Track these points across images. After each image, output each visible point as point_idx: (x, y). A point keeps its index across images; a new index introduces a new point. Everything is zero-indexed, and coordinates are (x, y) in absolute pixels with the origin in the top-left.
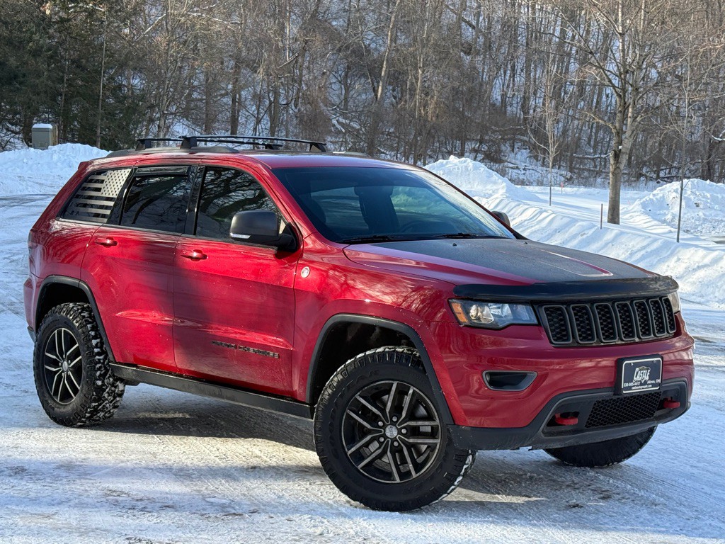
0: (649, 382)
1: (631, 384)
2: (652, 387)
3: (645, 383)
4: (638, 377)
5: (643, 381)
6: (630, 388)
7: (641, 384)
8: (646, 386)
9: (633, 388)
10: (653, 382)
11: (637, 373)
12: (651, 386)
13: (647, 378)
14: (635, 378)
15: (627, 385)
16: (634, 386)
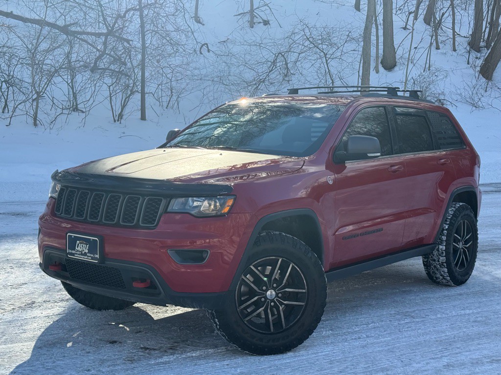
0: (88, 255)
1: (73, 252)
2: (92, 259)
3: (85, 254)
4: (79, 248)
5: (83, 252)
6: (73, 254)
7: (82, 254)
8: (86, 257)
9: (76, 255)
10: (92, 255)
11: (78, 245)
12: (90, 258)
13: (87, 251)
14: (76, 248)
15: (71, 251)
16: (76, 254)
